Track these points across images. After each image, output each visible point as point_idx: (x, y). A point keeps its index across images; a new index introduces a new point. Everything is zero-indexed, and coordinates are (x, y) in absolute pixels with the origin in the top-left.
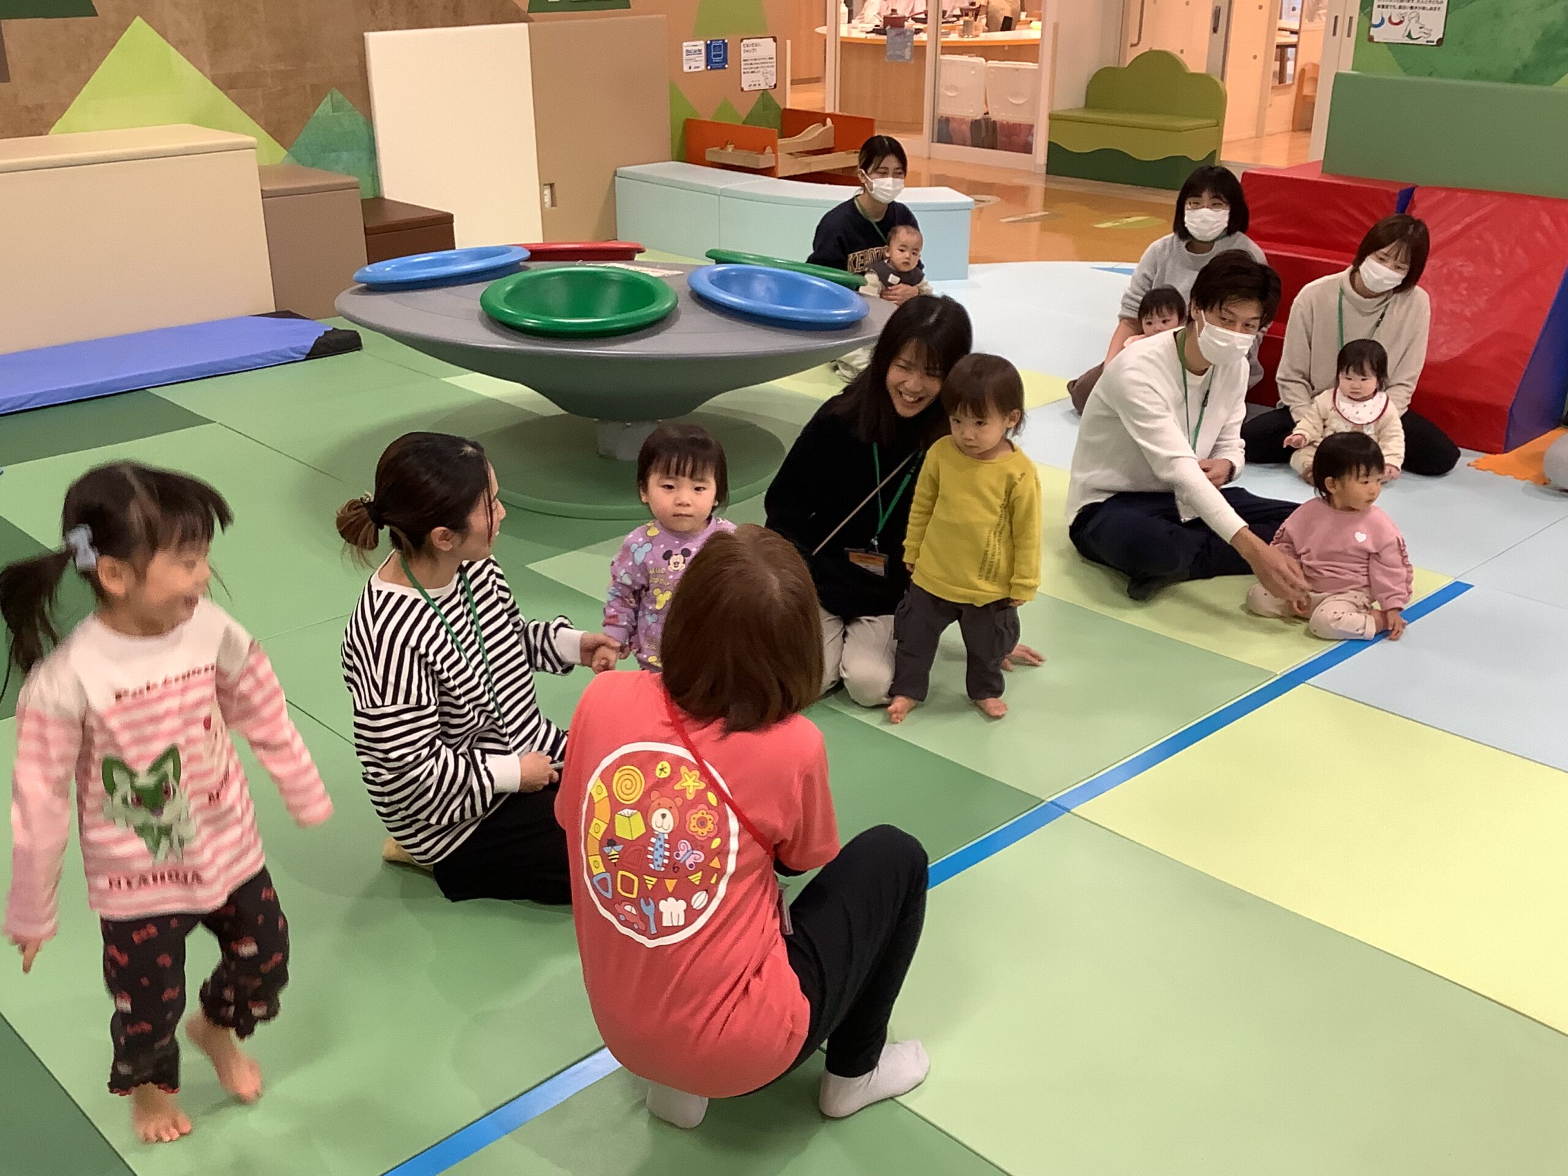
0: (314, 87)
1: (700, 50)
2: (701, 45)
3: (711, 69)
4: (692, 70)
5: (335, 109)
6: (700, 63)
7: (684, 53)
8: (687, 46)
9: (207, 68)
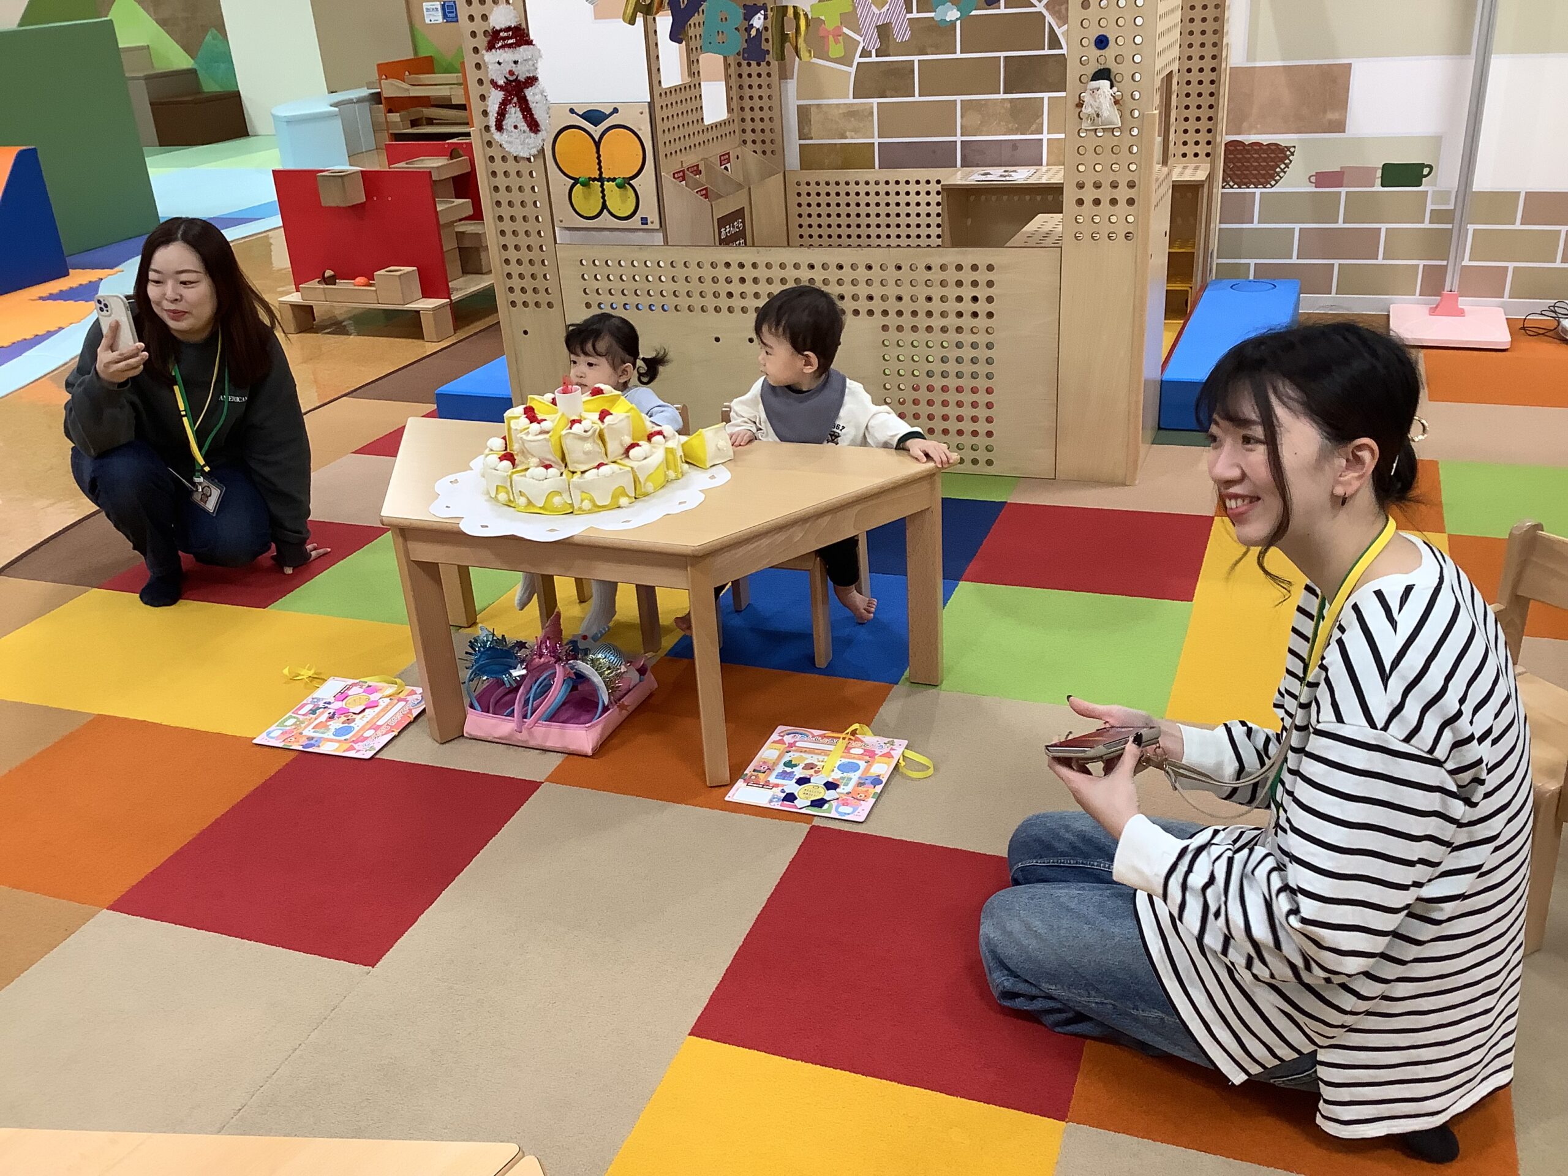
0: (202, 26)
1: (437, 9)
2: (438, 5)
3: (447, 22)
4: (432, 22)
5: (214, 39)
6: (440, 19)
7: (425, 10)
8: (426, 5)
9: (152, 14)
